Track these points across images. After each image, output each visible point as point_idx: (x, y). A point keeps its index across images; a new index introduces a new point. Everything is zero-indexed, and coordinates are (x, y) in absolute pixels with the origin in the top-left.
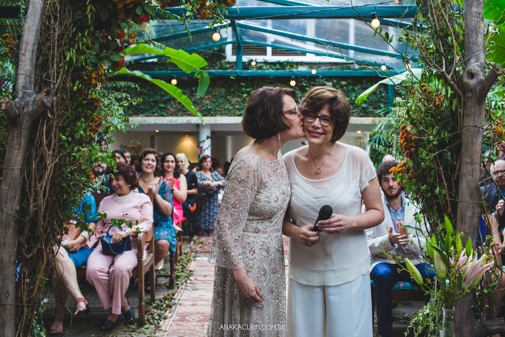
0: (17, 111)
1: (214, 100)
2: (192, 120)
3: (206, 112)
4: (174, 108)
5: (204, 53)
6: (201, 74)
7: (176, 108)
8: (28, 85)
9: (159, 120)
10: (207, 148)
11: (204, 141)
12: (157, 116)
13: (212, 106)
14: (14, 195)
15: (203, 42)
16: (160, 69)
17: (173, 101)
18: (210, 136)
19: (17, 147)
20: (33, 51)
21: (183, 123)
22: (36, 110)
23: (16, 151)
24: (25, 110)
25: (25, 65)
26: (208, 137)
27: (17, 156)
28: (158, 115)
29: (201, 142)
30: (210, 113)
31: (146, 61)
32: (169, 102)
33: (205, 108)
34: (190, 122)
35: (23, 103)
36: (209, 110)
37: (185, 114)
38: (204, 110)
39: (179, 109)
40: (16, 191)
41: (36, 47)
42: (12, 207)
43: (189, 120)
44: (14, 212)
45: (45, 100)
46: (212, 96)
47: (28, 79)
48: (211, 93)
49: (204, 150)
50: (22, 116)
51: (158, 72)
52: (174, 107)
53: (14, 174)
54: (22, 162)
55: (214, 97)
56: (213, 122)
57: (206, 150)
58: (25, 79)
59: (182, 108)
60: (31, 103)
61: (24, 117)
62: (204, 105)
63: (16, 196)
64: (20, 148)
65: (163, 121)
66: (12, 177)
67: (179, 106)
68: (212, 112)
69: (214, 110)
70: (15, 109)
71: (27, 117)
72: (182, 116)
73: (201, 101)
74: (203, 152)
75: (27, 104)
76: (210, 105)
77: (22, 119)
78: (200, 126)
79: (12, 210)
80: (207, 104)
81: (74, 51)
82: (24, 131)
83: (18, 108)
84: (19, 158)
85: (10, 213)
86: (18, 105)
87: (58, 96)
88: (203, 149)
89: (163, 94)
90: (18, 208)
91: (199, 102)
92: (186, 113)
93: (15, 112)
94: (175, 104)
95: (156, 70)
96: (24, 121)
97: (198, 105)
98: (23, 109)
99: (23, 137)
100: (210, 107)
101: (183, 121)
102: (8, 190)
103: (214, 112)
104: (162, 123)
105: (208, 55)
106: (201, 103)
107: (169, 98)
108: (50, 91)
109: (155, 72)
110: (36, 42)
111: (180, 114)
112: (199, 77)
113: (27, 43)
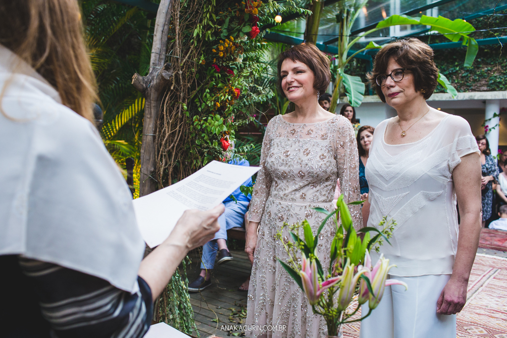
0: (144, 85)
1: (505, 72)
2: (475, 96)
3: (494, 87)
4: (456, 83)
5: (494, 18)
6: (469, 42)
7: (458, 83)
8: (157, 62)
9: (437, 97)
10: (493, 128)
11: (490, 119)
12: (437, 93)
13: (502, 79)
14: (148, 158)
15: (493, 5)
16: (441, 41)
17: (455, 75)
18: (497, 113)
19: (149, 116)
20: (162, 32)
21: (465, 99)
22: (159, 83)
23: (148, 120)
24: (152, 83)
25: (156, 44)
26: (495, 115)
27: (149, 124)
28: (438, 91)
29: (486, 121)
30: (498, 87)
31: (426, 33)
32: (450, 76)
33: (493, 82)
34: (472, 98)
35: (150, 78)
36: (497, 84)
37: (468, 90)
38: (492, 84)
39: (461, 84)
40: (150, 154)
41: (166, 27)
42: (147, 168)
43: (471, 96)
44: (149, 172)
45: (164, 74)
46: (502, 67)
47: (158, 56)
48: (502, 63)
49: (490, 130)
50: (149, 89)
51: (439, 44)
52: (456, 81)
53: (147, 140)
54: (153, 130)
55: (504, 68)
56: (501, 97)
57: (492, 130)
58: (155, 56)
59: (466, 83)
60: (155, 77)
61: (151, 90)
62: (491, 78)
63: (150, 159)
64: (151, 117)
65: (442, 98)
66: (146, 143)
67: (462, 81)
68: (501, 86)
69: (503, 83)
70: (142, 83)
71: (153, 90)
72: (465, 91)
73: (489, 73)
74: (488, 132)
75: (153, 79)
76: (500, 78)
77: (149, 92)
78: (487, 102)
79: (147, 170)
80: (496, 77)
81: (201, 27)
82: (152, 102)
83: (146, 83)
84: (151, 126)
85: (146, 173)
86: (146, 80)
87: (183, 70)
88: (488, 128)
89: (444, 69)
90: (152, 169)
91: (486, 74)
92: (470, 88)
93: (143, 86)
94: (457, 78)
95: (437, 43)
96: (152, 94)
97: (484, 78)
98: (150, 83)
99: (152, 107)
100: (498, 80)
101: (464, 97)
102: (144, 153)
103: (504, 85)
104: (441, 99)
105: (498, 19)
106: (488, 77)
107: (450, 72)
108: (169, 66)
109: (436, 44)
110: (166, 23)
111: (462, 89)
112: (467, 45)
113: (158, 25)
